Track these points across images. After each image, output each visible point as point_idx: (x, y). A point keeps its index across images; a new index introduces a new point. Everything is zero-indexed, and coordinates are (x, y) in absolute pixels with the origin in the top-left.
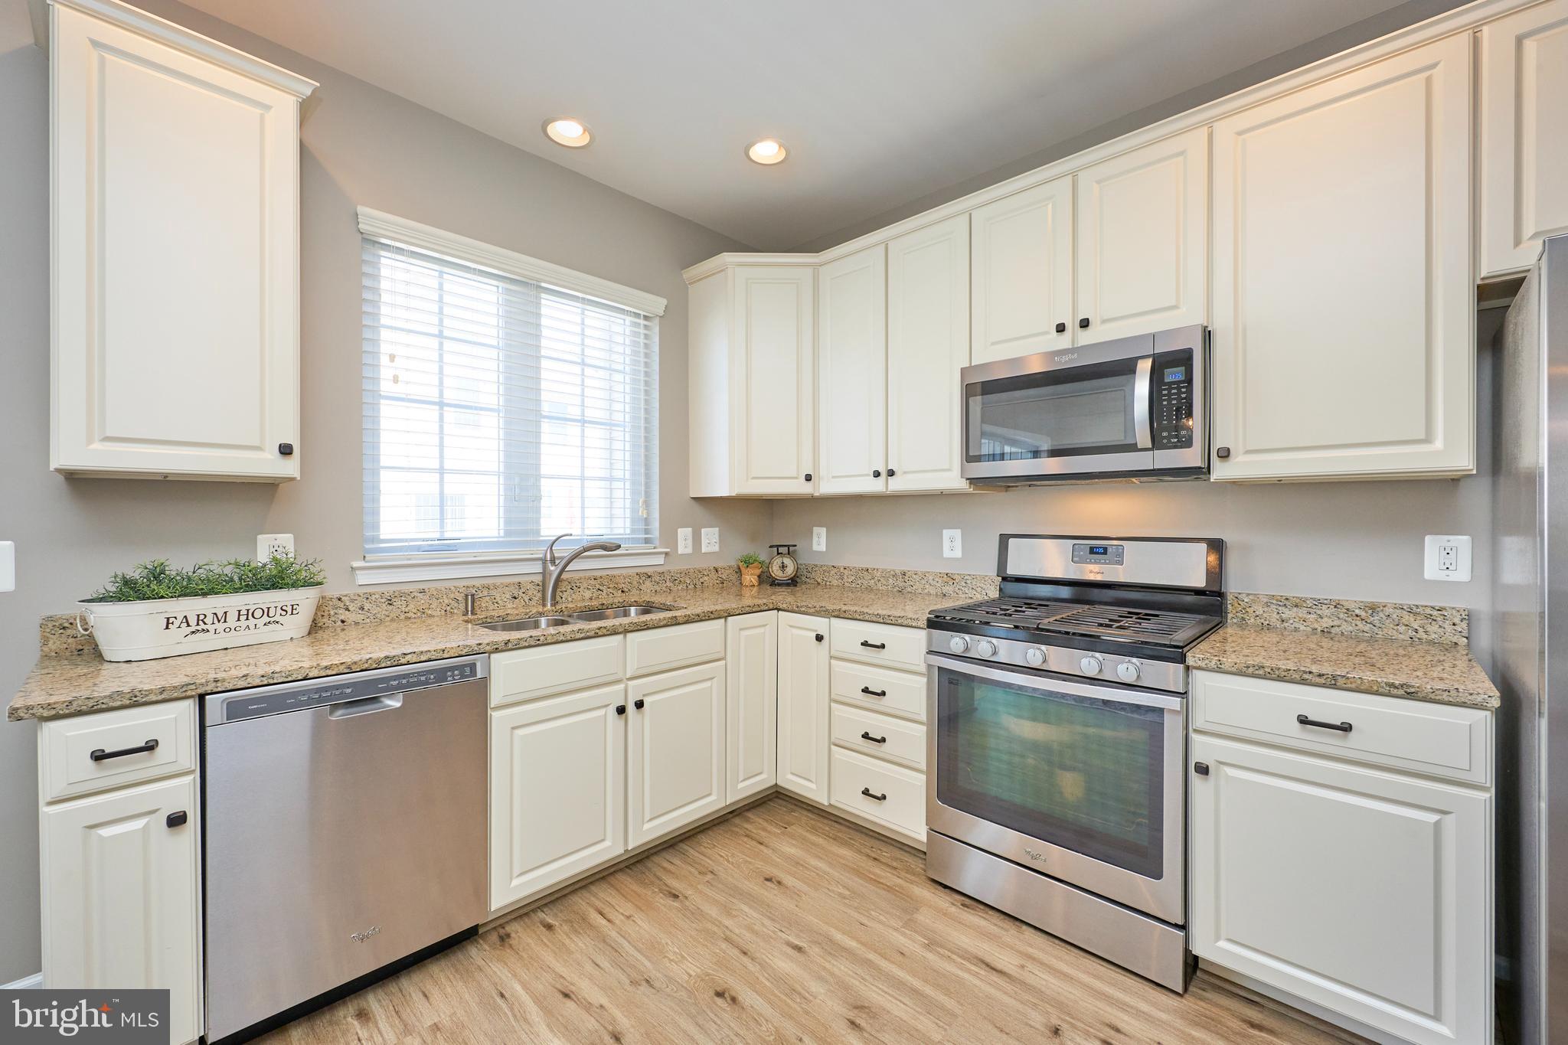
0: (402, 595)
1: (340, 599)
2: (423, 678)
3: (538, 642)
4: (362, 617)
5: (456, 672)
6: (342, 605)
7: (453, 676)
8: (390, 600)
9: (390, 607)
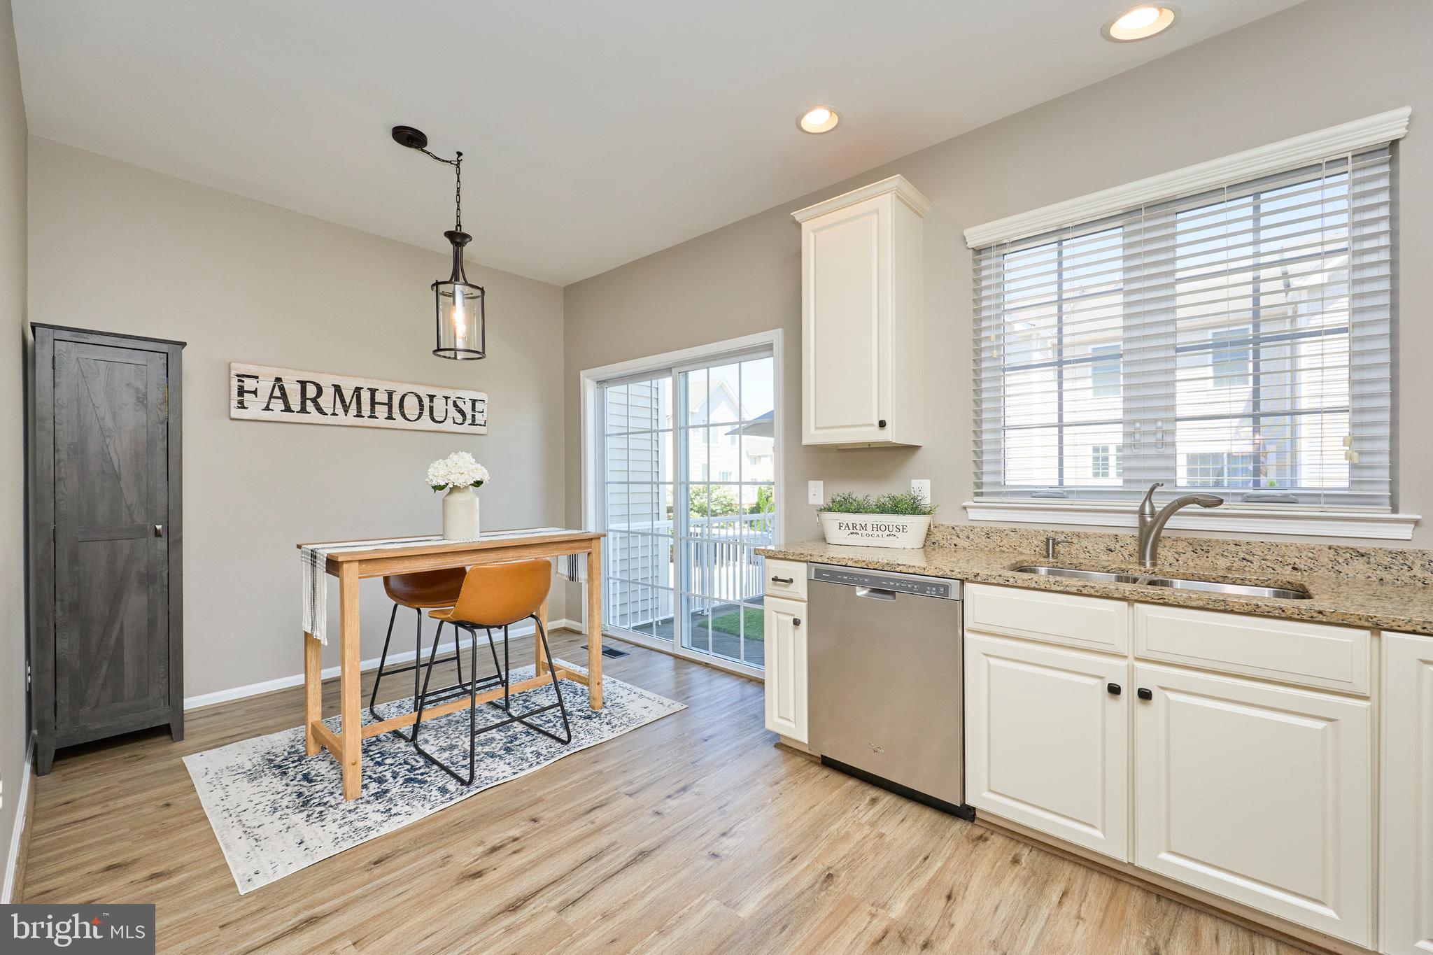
0: (997, 531)
1: (953, 528)
2: (909, 586)
3: (1007, 583)
4: (968, 544)
5: (934, 589)
6: (954, 532)
7: (931, 591)
8: (988, 534)
9: (988, 540)
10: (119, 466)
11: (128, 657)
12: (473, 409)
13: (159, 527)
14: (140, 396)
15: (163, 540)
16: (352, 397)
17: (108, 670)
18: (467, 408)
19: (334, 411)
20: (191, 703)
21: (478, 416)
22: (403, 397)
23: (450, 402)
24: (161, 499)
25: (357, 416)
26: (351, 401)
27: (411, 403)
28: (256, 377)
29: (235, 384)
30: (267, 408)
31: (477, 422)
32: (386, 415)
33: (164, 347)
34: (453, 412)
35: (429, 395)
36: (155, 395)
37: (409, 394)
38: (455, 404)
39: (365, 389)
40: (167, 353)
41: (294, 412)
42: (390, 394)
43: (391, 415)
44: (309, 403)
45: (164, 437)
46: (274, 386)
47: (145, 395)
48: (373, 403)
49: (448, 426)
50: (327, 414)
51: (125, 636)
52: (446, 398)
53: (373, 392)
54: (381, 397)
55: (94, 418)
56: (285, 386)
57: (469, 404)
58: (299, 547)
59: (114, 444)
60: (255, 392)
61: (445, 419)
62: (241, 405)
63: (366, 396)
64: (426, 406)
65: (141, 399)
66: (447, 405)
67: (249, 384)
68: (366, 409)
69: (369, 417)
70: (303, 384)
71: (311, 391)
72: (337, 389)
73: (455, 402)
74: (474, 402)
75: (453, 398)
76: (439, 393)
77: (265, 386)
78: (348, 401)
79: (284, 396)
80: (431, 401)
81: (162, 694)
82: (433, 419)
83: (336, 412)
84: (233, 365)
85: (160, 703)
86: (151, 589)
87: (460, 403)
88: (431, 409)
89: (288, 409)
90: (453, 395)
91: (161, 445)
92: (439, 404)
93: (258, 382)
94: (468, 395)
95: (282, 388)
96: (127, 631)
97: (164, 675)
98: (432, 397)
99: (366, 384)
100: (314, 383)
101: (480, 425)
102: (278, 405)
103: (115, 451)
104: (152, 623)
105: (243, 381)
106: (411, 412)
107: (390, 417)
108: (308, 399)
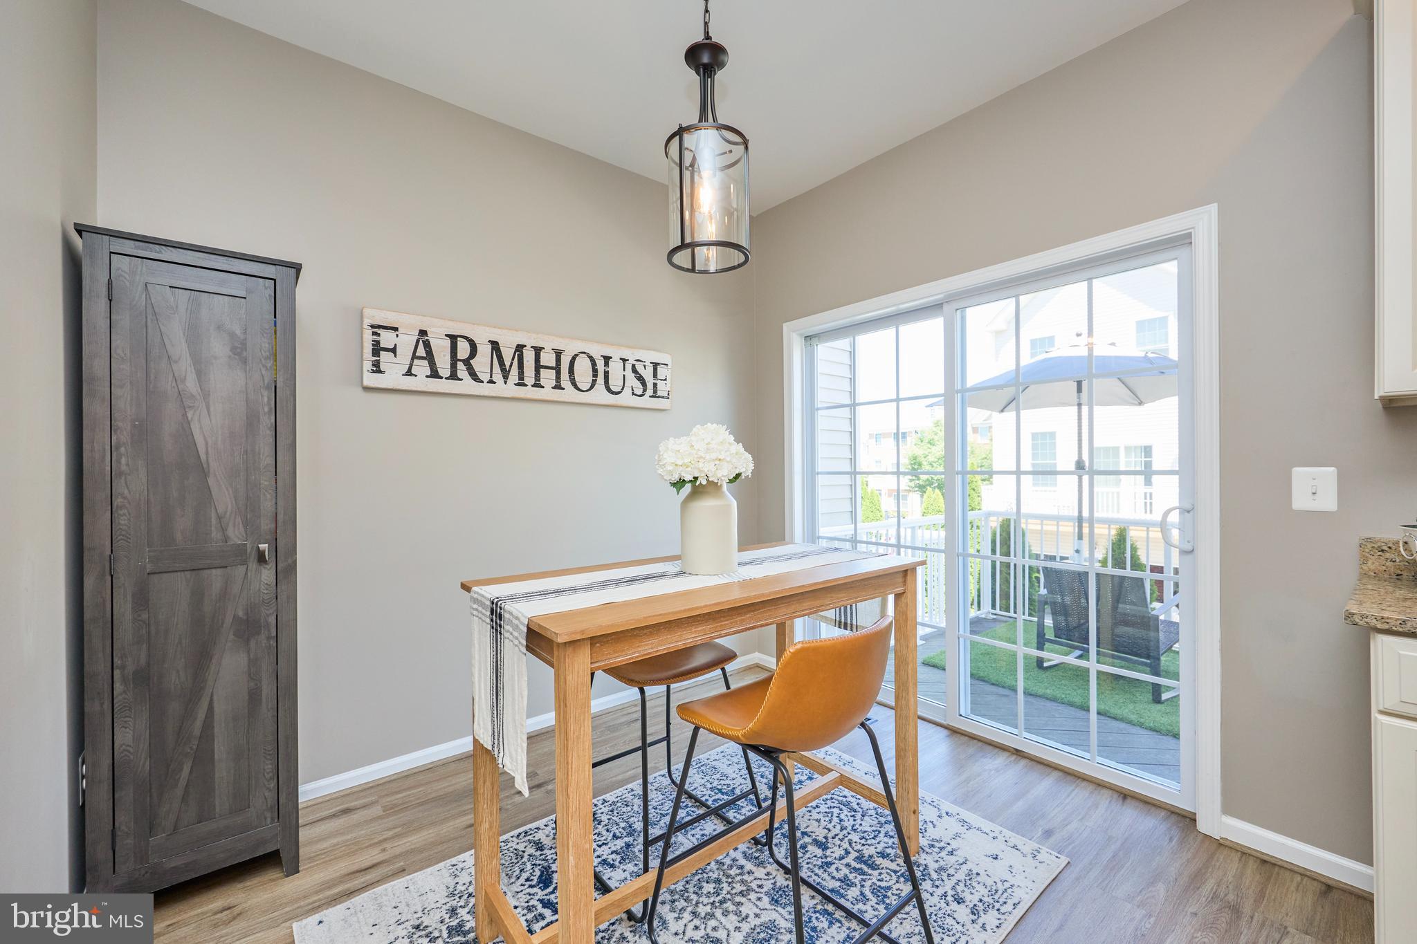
10: (207, 453)
11: (221, 749)
12: (655, 376)
13: (264, 547)
14: (237, 345)
15: (268, 567)
16: (513, 359)
17: (191, 772)
18: (647, 374)
19: (491, 377)
20: (310, 790)
21: (660, 384)
22: (574, 358)
23: (629, 366)
24: (267, 505)
25: (518, 384)
26: (512, 363)
27: (583, 366)
28: (396, 329)
29: (368, 337)
30: (409, 373)
31: (659, 393)
32: (554, 383)
33: (270, 271)
34: (632, 381)
35: (604, 357)
36: (260, 344)
37: (581, 355)
38: (634, 370)
39: (528, 347)
40: (275, 280)
41: (442, 378)
42: (558, 354)
43: (560, 382)
44: (460, 366)
45: (271, 409)
46: (418, 342)
47: (244, 344)
48: (538, 367)
49: (626, 398)
50: (482, 382)
51: (216, 717)
52: (624, 360)
53: (538, 351)
54: (548, 359)
55: (170, 379)
56: (431, 340)
57: (650, 369)
58: (466, 587)
59: (199, 421)
60: (394, 350)
61: (623, 389)
62: (377, 369)
63: (529, 356)
64: (600, 370)
65: (238, 350)
66: (624, 370)
67: (387, 339)
68: (529, 377)
69: (532, 386)
70: (453, 338)
71: (463, 349)
72: (495, 346)
73: (633, 366)
74: (656, 365)
75: (632, 361)
76: (616, 354)
77: (406, 342)
78: (507, 364)
79: (430, 357)
80: (607, 364)
81: (269, 806)
82: (609, 389)
83: (494, 379)
84: (367, 312)
85: (265, 818)
86: (252, 644)
87: (639, 368)
88: (606, 374)
89: (435, 374)
90: (632, 356)
91: (267, 421)
92: (615, 368)
93: (397, 336)
94: (650, 357)
95: (427, 345)
96: (218, 708)
97: (271, 774)
98: (607, 359)
99: (529, 341)
100: (466, 338)
101: (663, 397)
102: (422, 368)
103: (201, 428)
104: (254, 696)
105: (379, 335)
106: (583, 379)
107: (558, 387)
108: (460, 360)
